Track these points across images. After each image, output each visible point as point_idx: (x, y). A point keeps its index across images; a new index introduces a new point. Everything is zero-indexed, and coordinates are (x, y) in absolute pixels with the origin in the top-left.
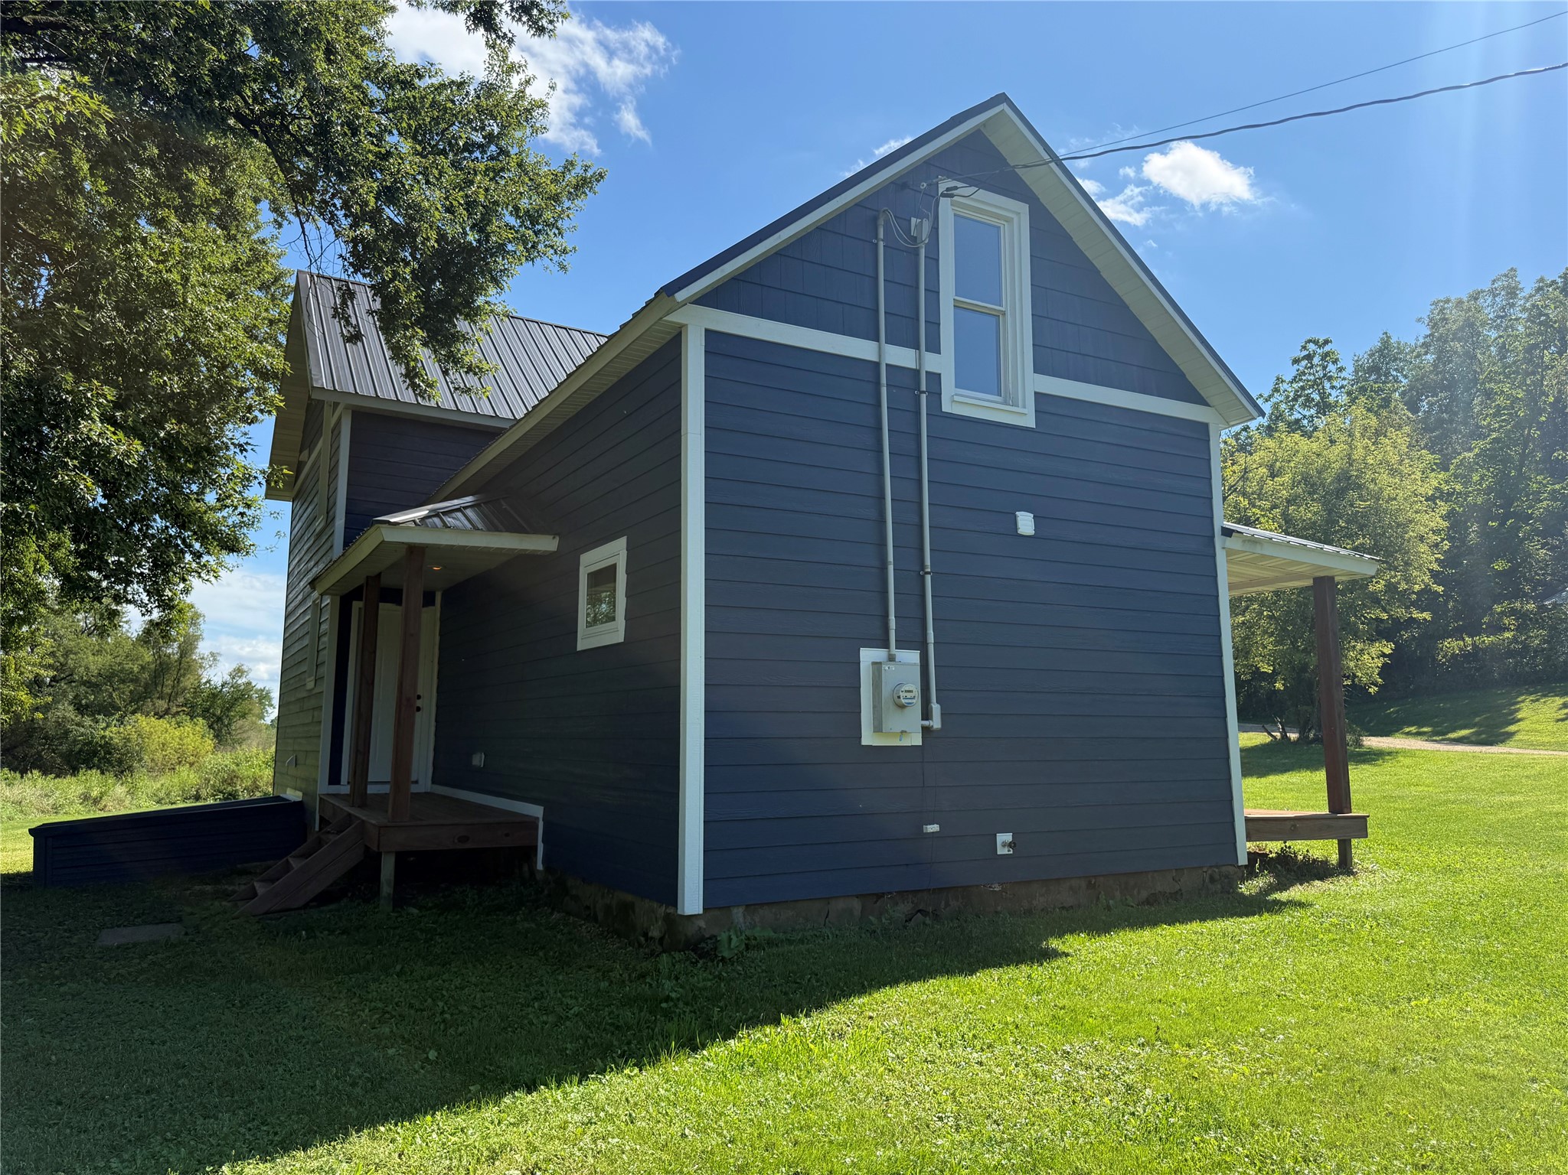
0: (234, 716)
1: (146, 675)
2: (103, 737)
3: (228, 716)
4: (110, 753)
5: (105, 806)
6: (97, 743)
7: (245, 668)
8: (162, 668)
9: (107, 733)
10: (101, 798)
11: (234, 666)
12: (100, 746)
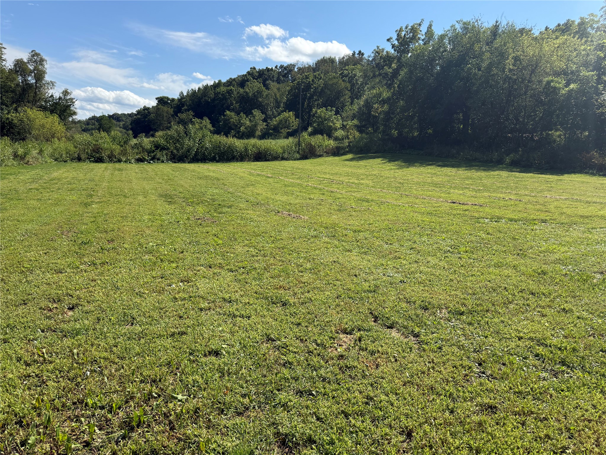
0: (67, 115)
1: (19, 89)
2: (8, 118)
3: (64, 115)
4: (13, 128)
5: (28, 161)
6: (4, 122)
7: (69, 91)
8: (27, 87)
9: (9, 116)
10: (25, 156)
11: (63, 89)
12: (7, 123)
